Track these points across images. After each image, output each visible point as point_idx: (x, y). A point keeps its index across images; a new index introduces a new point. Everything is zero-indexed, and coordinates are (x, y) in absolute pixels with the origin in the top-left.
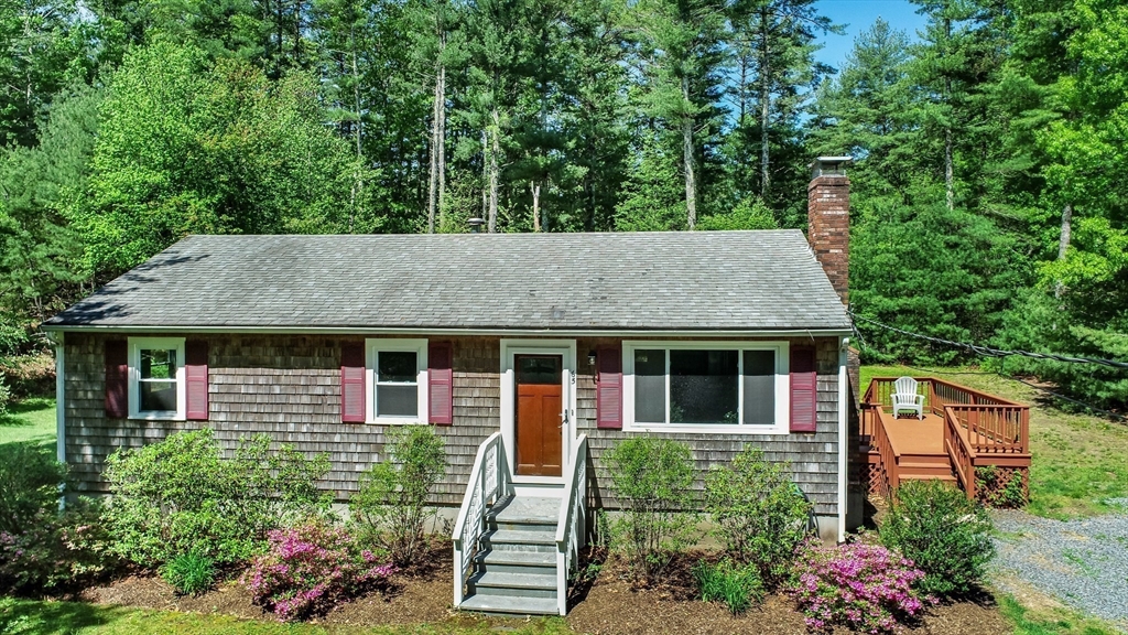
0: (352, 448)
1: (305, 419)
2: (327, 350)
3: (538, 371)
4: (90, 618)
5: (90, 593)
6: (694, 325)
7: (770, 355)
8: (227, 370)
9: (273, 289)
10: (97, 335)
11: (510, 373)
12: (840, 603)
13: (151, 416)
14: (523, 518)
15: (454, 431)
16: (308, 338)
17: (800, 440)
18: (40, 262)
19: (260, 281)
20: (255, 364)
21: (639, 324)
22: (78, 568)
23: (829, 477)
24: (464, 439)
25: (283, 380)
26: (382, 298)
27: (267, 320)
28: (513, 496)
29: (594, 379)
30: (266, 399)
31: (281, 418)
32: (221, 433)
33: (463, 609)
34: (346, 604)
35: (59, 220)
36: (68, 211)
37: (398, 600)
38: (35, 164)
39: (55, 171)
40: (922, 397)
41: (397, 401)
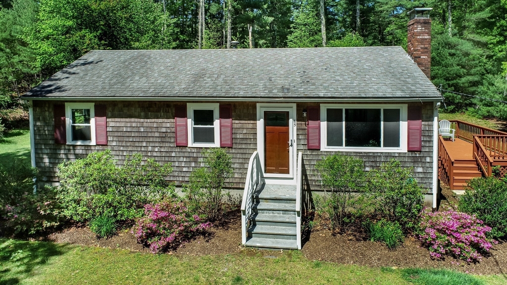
0: (181, 159)
1: (157, 145)
2: (167, 109)
3: (276, 120)
6: (358, 96)
7: (398, 111)
8: (117, 120)
9: (137, 78)
10: (49, 102)
11: (262, 121)
12: (449, 244)
13: (79, 143)
14: (273, 196)
15: (234, 151)
16: (157, 103)
17: (413, 155)
18: (15, 64)
19: (130, 73)
20: (131, 116)
21: (330, 95)
22: (46, 224)
24: (238, 154)
25: (145, 124)
26: (194, 82)
27: (136, 94)
28: (264, 184)
29: (305, 124)
30: (137, 134)
31: (144, 144)
32: (114, 152)
33: (247, 246)
34: (186, 243)
35: (24, 44)
36: (28, 39)
37: (213, 240)
38: (11, 17)
39: (21, 20)
40: (454, 130)
41: (204, 136)
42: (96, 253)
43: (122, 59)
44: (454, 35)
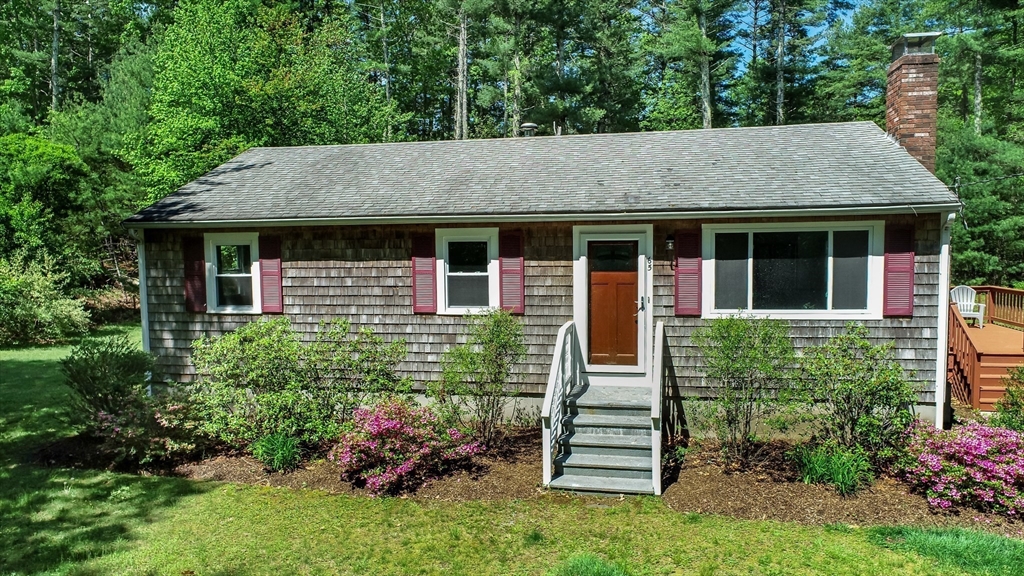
0: (424, 339)
1: (377, 311)
2: (398, 241)
3: (612, 258)
4: (187, 489)
5: (183, 468)
7: (864, 235)
8: (300, 264)
9: (339, 188)
10: (174, 232)
11: (584, 260)
12: (967, 483)
13: (229, 310)
14: (604, 401)
15: (527, 321)
16: (379, 230)
17: (895, 325)
18: (109, 204)
19: (325, 181)
20: (327, 257)
21: (721, 204)
22: (172, 445)
23: (926, 364)
24: (536, 328)
25: (355, 272)
26: (449, 191)
27: (339, 212)
28: (586, 387)
29: (671, 265)
30: (338, 292)
31: (353, 310)
32: (296, 326)
33: (553, 488)
34: (434, 481)
35: (124, 167)
36: (131, 157)
37: (486, 478)
38: (99, 117)
39: (118, 122)
40: (983, 306)
41: (468, 292)
42: (264, 494)
43: (310, 159)
44: (986, 132)
